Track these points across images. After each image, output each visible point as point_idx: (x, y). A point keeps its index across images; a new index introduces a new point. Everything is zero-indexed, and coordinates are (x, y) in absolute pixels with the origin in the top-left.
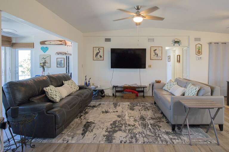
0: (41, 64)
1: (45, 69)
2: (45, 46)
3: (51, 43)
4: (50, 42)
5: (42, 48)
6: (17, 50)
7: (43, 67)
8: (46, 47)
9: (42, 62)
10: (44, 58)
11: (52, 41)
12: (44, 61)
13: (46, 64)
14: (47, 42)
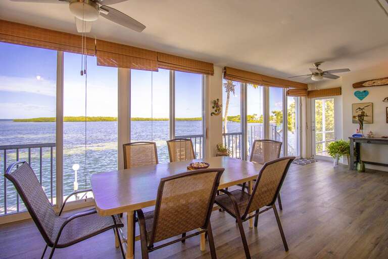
0: (354, 117)
1: (364, 124)
2: (362, 90)
3: (375, 84)
4: (373, 81)
5: (356, 94)
6: (313, 99)
7: (361, 122)
8: (365, 91)
9: (356, 114)
10: (359, 108)
11: (378, 80)
12: (360, 113)
13: (365, 118)
14: (368, 82)
